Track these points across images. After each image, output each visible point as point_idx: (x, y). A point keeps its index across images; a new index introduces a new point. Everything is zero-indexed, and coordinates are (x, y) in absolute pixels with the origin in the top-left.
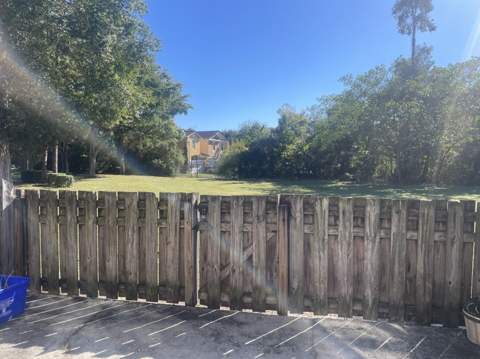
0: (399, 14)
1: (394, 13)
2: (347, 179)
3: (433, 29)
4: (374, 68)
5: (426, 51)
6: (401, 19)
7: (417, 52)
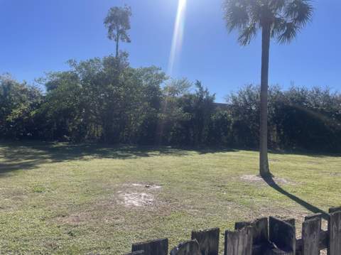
0: (109, 24)
1: (105, 23)
2: (65, 140)
3: (129, 41)
4: (93, 59)
5: (125, 55)
6: (111, 29)
7: (119, 54)
